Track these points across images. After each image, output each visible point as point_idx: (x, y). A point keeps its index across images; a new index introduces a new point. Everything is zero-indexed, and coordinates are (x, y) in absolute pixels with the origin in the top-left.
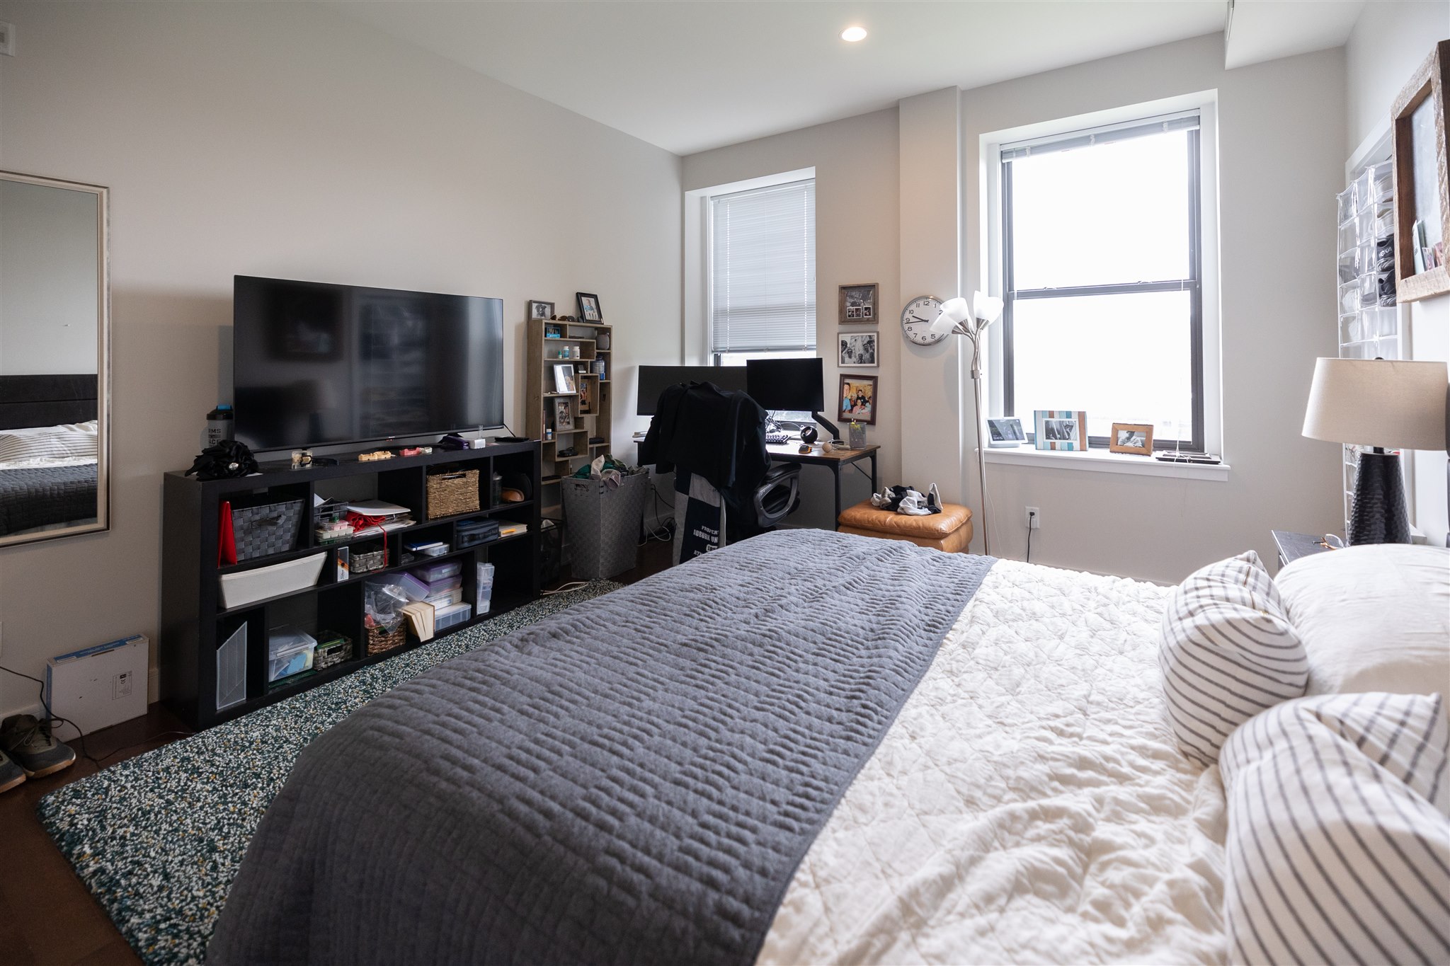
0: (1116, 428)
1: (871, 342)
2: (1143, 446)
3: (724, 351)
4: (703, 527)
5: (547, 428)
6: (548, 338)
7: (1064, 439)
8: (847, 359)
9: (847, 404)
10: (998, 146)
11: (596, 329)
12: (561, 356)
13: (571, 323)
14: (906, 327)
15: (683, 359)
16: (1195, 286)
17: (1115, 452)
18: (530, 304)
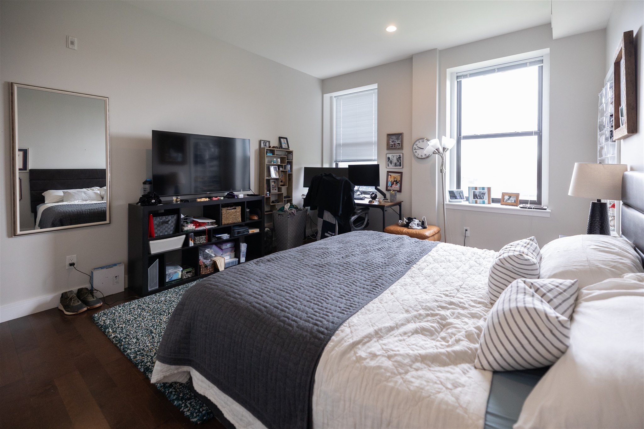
0: (504, 195)
1: (400, 158)
2: (515, 202)
3: (340, 162)
4: (329, 232)
5: (267, 191)
6: (267, 155)
7: (481, 199)
8: (390, 165)
9: (389, 184)
10: (455, 74)
11: (287, 151)
12: (272, 163)
13: (277, 149)
14: (414, 151)
15: (322, 165)
16: (539, 134)
17: (503, 205)
18: (260, 142)
